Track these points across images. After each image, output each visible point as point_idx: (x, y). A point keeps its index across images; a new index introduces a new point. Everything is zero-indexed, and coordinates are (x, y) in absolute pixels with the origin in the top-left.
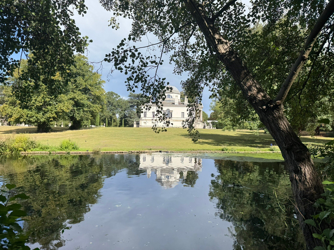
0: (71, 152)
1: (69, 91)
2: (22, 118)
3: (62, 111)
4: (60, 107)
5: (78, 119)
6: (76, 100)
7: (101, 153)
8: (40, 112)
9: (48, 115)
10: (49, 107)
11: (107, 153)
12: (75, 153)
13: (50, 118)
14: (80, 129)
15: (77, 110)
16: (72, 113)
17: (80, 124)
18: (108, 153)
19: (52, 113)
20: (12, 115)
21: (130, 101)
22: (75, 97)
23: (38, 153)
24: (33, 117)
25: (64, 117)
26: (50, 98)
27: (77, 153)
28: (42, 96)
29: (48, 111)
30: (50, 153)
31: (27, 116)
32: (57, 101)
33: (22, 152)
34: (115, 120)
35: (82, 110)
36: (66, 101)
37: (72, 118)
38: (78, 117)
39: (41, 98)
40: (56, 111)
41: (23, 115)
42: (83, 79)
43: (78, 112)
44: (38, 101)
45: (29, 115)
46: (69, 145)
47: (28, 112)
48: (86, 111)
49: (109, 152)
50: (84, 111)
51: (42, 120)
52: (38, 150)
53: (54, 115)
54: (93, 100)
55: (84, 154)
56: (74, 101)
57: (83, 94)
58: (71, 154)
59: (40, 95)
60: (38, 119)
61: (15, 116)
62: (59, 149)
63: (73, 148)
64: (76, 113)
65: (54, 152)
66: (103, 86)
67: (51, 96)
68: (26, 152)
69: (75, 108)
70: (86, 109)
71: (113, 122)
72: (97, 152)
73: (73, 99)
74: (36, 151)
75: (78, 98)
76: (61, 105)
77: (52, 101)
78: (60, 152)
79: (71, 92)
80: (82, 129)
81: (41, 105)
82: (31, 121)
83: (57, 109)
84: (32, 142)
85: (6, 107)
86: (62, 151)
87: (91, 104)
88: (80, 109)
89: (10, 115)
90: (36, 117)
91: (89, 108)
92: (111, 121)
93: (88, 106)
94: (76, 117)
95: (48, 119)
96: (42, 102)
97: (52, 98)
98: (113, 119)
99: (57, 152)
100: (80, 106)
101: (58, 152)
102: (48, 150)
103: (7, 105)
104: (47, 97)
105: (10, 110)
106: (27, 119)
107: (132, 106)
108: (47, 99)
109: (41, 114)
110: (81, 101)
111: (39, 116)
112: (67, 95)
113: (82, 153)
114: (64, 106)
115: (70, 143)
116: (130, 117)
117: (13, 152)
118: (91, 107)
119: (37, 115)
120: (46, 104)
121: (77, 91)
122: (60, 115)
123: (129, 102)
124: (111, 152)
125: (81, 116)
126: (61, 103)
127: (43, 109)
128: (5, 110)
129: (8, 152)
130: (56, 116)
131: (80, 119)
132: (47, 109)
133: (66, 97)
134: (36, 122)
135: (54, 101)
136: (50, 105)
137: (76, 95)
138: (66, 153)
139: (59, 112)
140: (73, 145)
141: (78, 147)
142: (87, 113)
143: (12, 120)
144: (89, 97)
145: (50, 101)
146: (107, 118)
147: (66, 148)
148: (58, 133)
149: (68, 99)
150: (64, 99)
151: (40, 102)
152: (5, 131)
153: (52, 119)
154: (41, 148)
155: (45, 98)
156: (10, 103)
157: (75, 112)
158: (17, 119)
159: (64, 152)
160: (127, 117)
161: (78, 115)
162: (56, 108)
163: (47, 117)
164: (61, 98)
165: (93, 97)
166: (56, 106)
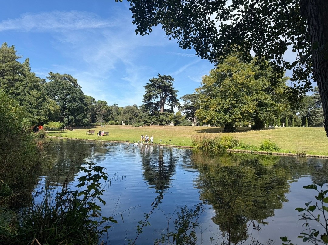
0: (273, 153)
1: (253, 93)
2: (213, 119)
3: (247, 112)
4: (245, 108)
5: (261, 120)
6: (259, 100)
7: (307, 156)
8: (227, 114)
9: (234, 116)
10: (235, 109)
11: (314, 157)
12: (277, 154)
13: (236, 119)
14: (263, 130)
15: (260, 110)
16: (255, 113)
17: (263, 124)
18: (317, 157)
19: (237, 115)
20: (206, 117)
21: (316, 97)
22: (259, 98)
23: (241, 152)
24: (222, 118)
25: (248, 118)
26: (236, 101)
27: (280, 154)
28: (229, 100)
29: (234, 113)
30: (252, 152)
31: (217, 118)
32: (242, 103)
33: (228, 150)
34: (296, 119)
35: (265, 110)
36: (251, 102)
37: (256, 119)
38: (261, 117)
39: (228, 101)
40: (241, 112)
41: (214, 118)
42: (266, 79)
43: (261, 113)
44: (226, 104)
45: (218, 117)
46: (270, 145)
47: (218, 114)
48: (270, 111)
49: (317, 155)
50: (267, 111)
51: (230, 121)
52: (241, 149)
53: (240, 116)
54: (276, 99)
55: (287, 156)
56: (258, 102)
57: (266, 94)
58: (273, 155)
59: (227, 99)
60: (226, 120)
61: (209, 118)
62: (259, 149)
63: (275, 149)
64: (259, 114)
65: (256, 152)
66: (288, 83)
67: (237, 99)
68: (231, 150)
69: (259, 109)
70: (269, 109)
71: (293, 121)
72: (303, 155)
73: (257, 100)
74: (239, 149)
75: (261, 98)
76: (246, 106)
77: (237, 103)
78: (262, 152)
79: (254, 93)
80: (264, 130)
81: (228, 108)
82: (220, 122)
83: (243, 110)
84: (236, 141)
85: (201, 111)
86: (263, 151)
87: (275, 104)
88: (262, 109)
89: (204, 118)
90: (224, 119)
91: (273, 108)
92: (291, 120)
93: (271, 106)
94: (260, 117)
95: (234, 120)
96: (229, 105)
97: (238, 101)
98: (294, 119)
99: (258, 151)
100: (263, 107)
101: (260, 152)
102: (250, 149)
103: (202, 110)
104: (233, 100)
105: (204, 113)
106: (217, 121)
107: (317, 102)
108: (234, 102)
109: (228, 115)
110: (265, 101)
111: (227, 117)
112: (251, 96)
113: (285, 155)
114: (249, 107)
115: (271, 143)
116: (315, 116)
117: (220, 149)
118: (274, 106)
119: (225, 117)
120: (232, 106)
121: (261, 92)
122: (245, 116)
123: (314, 98)
124: (319, 156)
125: (265, 116)
126: (246, 104)
127: (230, 111)
128: (201, 114)
129: (216, 149)
130: (241, 117)
131: (263, 119)
132: (233, 110)
133: (250, 99)
134: (224, 122)
135: (239, 103)
136: (236, 107)
137: (259, 96)
138: (267, 153)
139: (244, 113)
140: (274, 146)
141: (279, 148)
142: (271, 112)
143: (206, 121)
144: (272, 96)
145: (235, 103)
146: (287, 118)
147: (267, 148)
148: (243, 133)
149: (253, 100)
150: (248, 100)
151: (227, 105)
152: (199, 131)
153: (238, 120)
154: (244, 147)
155: (232, 101)
156: (204, 108)
157: (258, 112)
158: (209, 120)
159: (266, 152)
160: (310, 115)
161: (261, 115)
162: (241, 109)
163: (233, 118)
164: (246, 100)
165: (276, 96)
166: (241, 108)
